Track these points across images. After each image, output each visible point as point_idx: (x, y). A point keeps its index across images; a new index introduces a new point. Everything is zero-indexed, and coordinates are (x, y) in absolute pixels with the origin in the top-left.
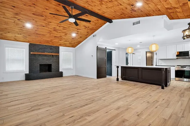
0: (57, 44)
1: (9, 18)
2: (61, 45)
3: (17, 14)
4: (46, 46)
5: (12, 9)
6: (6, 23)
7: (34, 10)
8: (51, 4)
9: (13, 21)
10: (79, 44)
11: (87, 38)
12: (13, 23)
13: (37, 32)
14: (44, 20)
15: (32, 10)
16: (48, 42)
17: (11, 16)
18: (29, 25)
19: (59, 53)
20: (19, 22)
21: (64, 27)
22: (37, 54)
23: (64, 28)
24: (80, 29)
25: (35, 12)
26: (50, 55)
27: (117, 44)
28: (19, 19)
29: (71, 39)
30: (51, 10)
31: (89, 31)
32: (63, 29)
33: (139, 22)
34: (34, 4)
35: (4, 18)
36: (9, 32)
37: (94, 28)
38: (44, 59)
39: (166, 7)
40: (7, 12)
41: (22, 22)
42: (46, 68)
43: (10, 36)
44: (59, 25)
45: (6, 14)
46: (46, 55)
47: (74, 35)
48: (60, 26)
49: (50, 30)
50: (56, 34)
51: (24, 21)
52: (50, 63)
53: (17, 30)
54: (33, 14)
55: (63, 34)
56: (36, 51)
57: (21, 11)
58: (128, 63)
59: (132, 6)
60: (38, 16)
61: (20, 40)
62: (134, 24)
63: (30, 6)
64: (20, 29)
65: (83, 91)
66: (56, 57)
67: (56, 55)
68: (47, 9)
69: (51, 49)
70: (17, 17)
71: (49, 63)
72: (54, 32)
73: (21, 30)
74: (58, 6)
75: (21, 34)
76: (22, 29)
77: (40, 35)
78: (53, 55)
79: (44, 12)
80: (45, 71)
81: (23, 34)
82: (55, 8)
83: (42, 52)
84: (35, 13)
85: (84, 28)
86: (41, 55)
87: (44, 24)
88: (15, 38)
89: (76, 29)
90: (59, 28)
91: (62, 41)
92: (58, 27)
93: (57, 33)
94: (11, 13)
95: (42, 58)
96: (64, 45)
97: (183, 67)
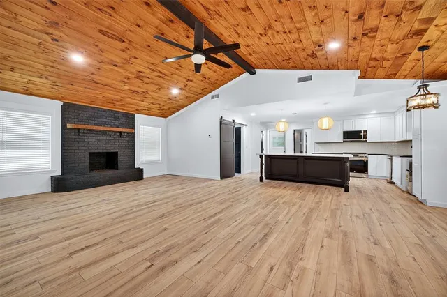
0: (132, 108)
1: (26, 30)
2: (139, 111)
3: (54, 24)
4: (104, 110)
5: (46, 7)
6: (13, 44)
7: (107, 21)
8: (153, 15)
9: (37, 41)
10: (178, 110)
11: (197, 99)
12: (36, 48)
13: (92, 76)
14: (124, 51)
15: (102, 22)
16: (112, 101)
17: (34, 25)
18: (78, 59)
19: (133, 127)
20: (52, 46)
21: (161, 73)
22: (84, 130)
23: (160, 75)
24: (191, 81)
25: (108, 28)
26: (113, 132)
27: (253, 114)
28: (57, 38)
29: (166, 100)
30: (148, 29)
31: (207, 86)
32: (158, 76)
34: (113, 8)
35: (9, 27)
36: (12, 70)
37: (218, 82)
38: (99, 141)
40: (27, 13)
41: (61, 46)
42: (102, 162)
43: (13, 78)
44: (152, 67)
45: (22, 19)
46: (104, 132)
47: (175, 91)
48: (153, 70)
49: (128, 74)
50: (138, 85)
51: (68, 45)
52: (115, 151)
53: (41, 67)
54: (101, 32)
55: (154, 88)
56: (81, 121)
57: (70, 19)
58: (263, 150)
59: (317, 48)
60: (112, 38)
61: (39, 92)
62: (301, 80)
63: (99, 11)
64: (51, 64)
65: (223, 207)
66: (128, 136)
67: (128, 133)
68: (139, 26)
69: (116, 118)
70: (51, 30)
71: (112, 151)
72: (136, 81)
73: (52, 67)
74: (168, 22)
75: (46, 78)
76: (55, 65)
77: (99, 85)
78: (120, 132)
79: (129, 32)
80: (101, 168)
81: (52, 78)
82: (159, 27)
83: (95, 124)
84: (108, 30)
85: (201, 78)
86: (94, 130)
87: (118, 60)
88: (27, 85)
89: (185, 80)
90: (149, 74)
91: (145, 103)
92: (148, 71)
93: (141, 85)
94: (38, 19)
95: (96, 138)
96: (147, 112)
97: (355, 154)
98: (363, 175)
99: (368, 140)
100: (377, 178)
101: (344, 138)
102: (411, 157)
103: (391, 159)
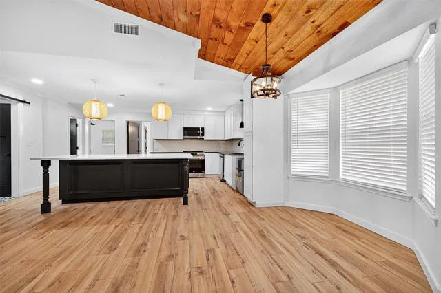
27: (37, 81)
33: (133, 31)
39: (218, 13)
58: (77, 148)
62: (118, 29)
97: (194, 153)
98: (200, 174)
99: (205, 138)
100: (212, 177)
101: (184, 135)
102: (243, 155)
103: (223, 157)
